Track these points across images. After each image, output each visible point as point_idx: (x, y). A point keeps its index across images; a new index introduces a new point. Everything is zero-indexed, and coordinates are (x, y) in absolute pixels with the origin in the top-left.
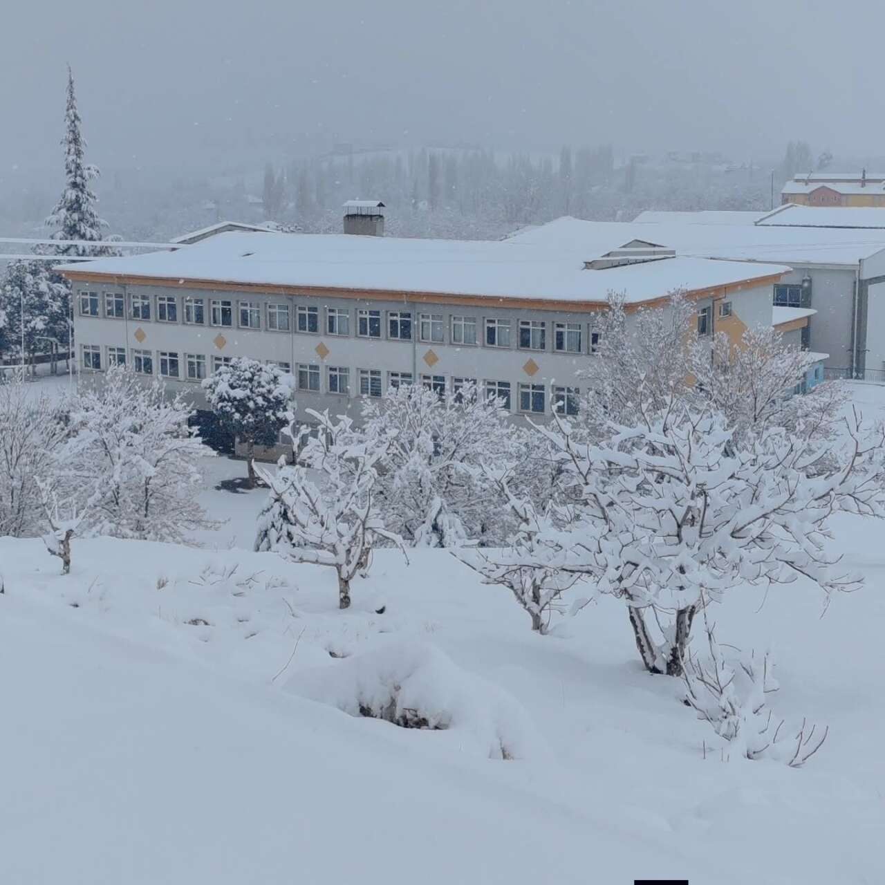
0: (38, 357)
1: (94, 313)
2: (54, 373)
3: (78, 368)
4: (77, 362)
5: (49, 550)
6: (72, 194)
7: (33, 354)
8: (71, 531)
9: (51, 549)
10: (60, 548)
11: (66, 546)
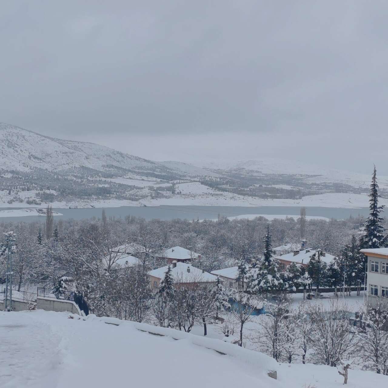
0: (352, 288)
1: (376, 271)
2: (358, 295)
3: (368, 295)
4: (367, 292)
5: (339, 372)
6: (372, 218)
7: (350, 286)
8: (349, 365)
9: (340, 372)
10: (343, 372)
11: (346, 371)
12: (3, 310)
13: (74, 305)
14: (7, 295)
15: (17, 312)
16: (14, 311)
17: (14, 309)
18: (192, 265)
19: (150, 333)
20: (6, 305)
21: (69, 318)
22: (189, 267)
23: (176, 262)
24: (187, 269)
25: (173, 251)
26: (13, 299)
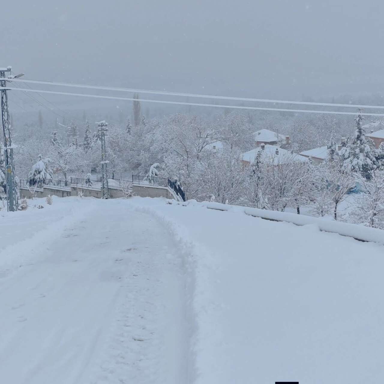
12: (101, 197)
13: (168, 191)
14: (103, 184)
15: (115, 199)
16: (111, 198)
17: (112, 197)
18: (280, 147)
19: (262, 218)
20: (104, 193)
21: (167, 204)
22: (277, 149)
23: (264, 144)
24: (276, 151)
25: (259, 134)
26: (109, 187)
